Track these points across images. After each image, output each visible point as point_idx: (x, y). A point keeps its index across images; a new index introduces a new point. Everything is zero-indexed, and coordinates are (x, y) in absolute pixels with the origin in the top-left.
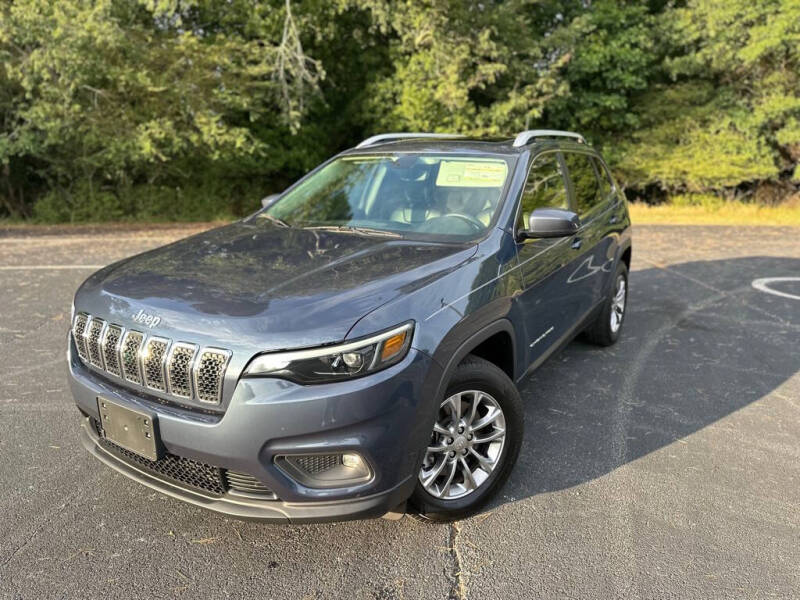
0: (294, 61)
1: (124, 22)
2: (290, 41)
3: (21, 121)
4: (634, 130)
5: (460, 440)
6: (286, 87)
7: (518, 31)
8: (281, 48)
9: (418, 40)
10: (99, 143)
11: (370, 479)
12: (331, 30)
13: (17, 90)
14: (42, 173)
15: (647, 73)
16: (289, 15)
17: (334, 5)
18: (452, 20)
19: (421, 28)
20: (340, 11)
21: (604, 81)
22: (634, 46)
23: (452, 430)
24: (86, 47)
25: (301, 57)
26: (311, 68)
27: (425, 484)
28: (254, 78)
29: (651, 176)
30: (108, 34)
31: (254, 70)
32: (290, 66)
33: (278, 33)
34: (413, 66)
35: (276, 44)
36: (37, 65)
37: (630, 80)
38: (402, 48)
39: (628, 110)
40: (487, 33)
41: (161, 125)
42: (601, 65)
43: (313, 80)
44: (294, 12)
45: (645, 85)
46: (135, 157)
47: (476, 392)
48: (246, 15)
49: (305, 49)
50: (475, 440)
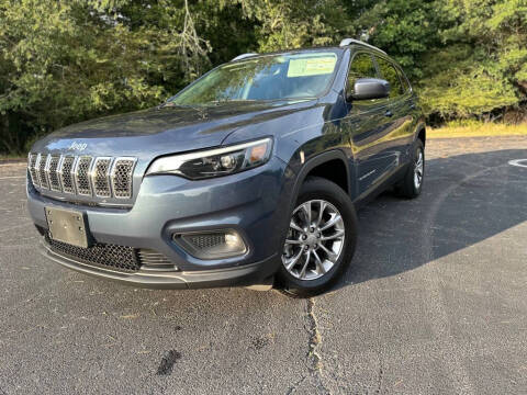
0: (192, 42)
1: (80, 22)
2: (189, 29)
3: (15, 88)
4: (420, 79)
5: (312, 237)
6: (188, 59)
7: (338, 15)
8: (183, 35)
9: (273, 25)
10: (65, 100)
11: (246, 252)
12: (215, 22)
13: (11, 68)
15: (426, 41)
16: (188, 13)
17: (217, 4)
18: (295, 10)
19: (275, 17)
20: (221, 8)
21: (397, 47)
22: (417, 23)
23: (306, 229)
24: (54, 37)
25: (196, 39)
26: (203, 45)
27: (288, 268)
28: (165, 53)
29: (433, 108)
30: (69, 28)
31: (165, 48)
32: (189, 45)
33: (181, 25)
34: (271, 42)
35: (180, 32)
36: (23, 48)
37: (415, 46)
38: (262, 32)
39: (415, 66)
40: (318, 17)
41: (106, 86)
42: (395, 37)
43: (204, 53)
44: (191, 11)
45: (425, 48)
46: (89, 108)
47: (322, 202)
48: (160, 15)
49: (199, 34)
50: (322, 238)
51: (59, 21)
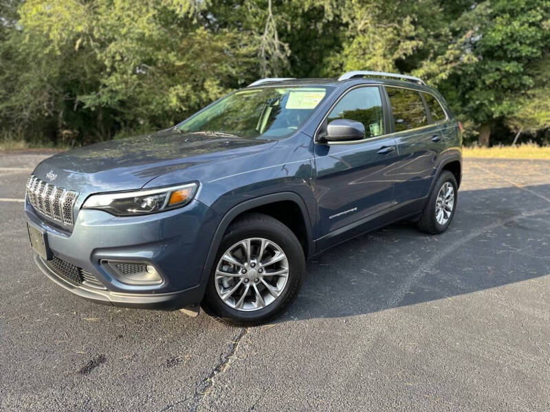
0: (271, 45)
1: (166, 24)
2: (270, 32)
3: (105, 86)
4: (529, 88)
5: (252, 271)
6: (266, 62)
7: (433, 16)
8: (263, 37)
9: (360, 27)
10: (147, 99)
11: (161, 284)
12: (299, 23)
13: (103, 68)
14: (118, 119)
15: (541, 45)
16: (271, 14)
17: (302, 5)
18: (384, 11)
19: (363, 19)
20: (306, 10)
21: (505, 51)
22: (531, 24)
23: (246, 264)
24: (141, 39)
25: (276, 42)
26: (282, 49)
27: (223, 298)
28: (245, 56)
29: (542, 123)
30: (153, 30)
31: (244, 51)
32: (268, 48)
33: (263, 26)
34: (354, 46)
35: (261, 34)
36: (114, 50)
37: (526, 51)
38: (348, 34)
39: (524, 73)
40: (408, 19)
41: (184, 87)
42: (503, 39)
43: (282, 57)
44: (274, 13)
45: (539, 53)
46: (167, 108)
47: (263, 240)
48: (245, 16)
49: (280, 36)
50: (264, 273)
51: (146, 25)
